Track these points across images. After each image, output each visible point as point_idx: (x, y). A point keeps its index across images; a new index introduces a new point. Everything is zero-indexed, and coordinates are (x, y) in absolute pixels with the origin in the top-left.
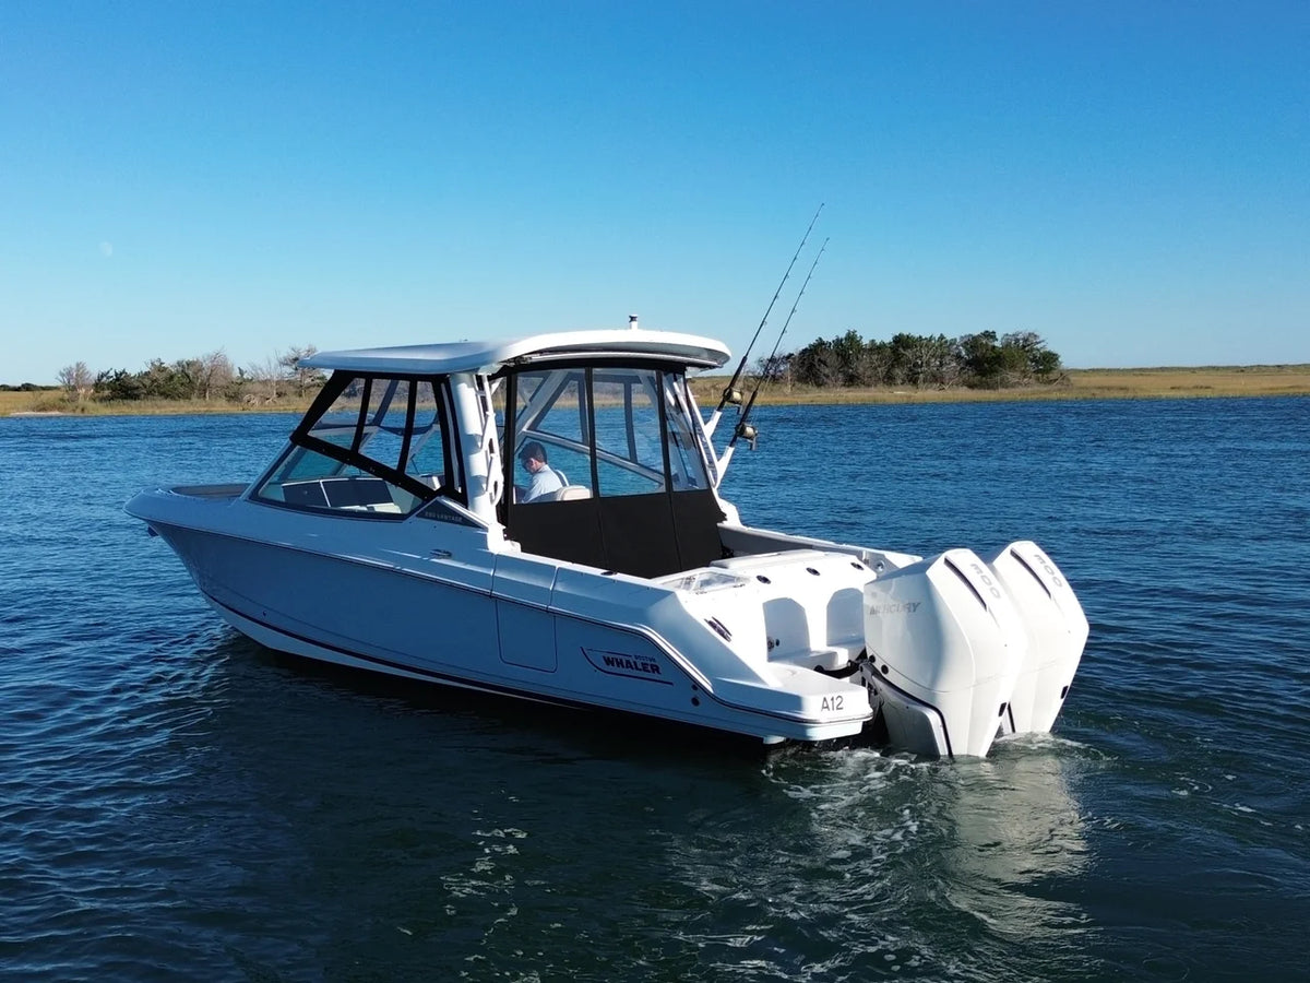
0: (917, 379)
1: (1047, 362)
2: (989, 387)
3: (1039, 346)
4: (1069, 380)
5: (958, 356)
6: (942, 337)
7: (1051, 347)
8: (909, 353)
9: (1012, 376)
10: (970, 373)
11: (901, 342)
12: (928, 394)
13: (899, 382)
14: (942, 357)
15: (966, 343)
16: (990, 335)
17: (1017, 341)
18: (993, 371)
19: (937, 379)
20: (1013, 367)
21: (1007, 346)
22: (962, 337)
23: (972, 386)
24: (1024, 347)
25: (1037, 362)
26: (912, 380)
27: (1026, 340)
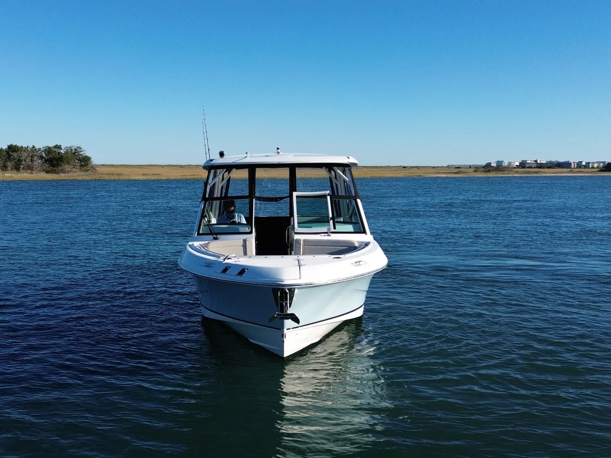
0: (19, 168)
1: (85, 162)
2: (56, 172)
3: (82, 153)
4: (96, 170)
5: (42, 157)
6: (34, 147)
7: (88, 154)
8: (15, 155)
9: (67, 167)
10: (46, 166)
11: (12, 149)
12: (24, 175)
13: (9, 169)
14: (32, 157)
15: (45, 150)
16: (58, 147)
17: (72, 150)
18: (58, 165)
19: (30, 168)
20: (68, 163)
21: (67, 152)
22: (43, 147)
23: (47, 172)
24: (75, 153)
25: (80, 160)
26: (17, 168)
27: (76, 150)
